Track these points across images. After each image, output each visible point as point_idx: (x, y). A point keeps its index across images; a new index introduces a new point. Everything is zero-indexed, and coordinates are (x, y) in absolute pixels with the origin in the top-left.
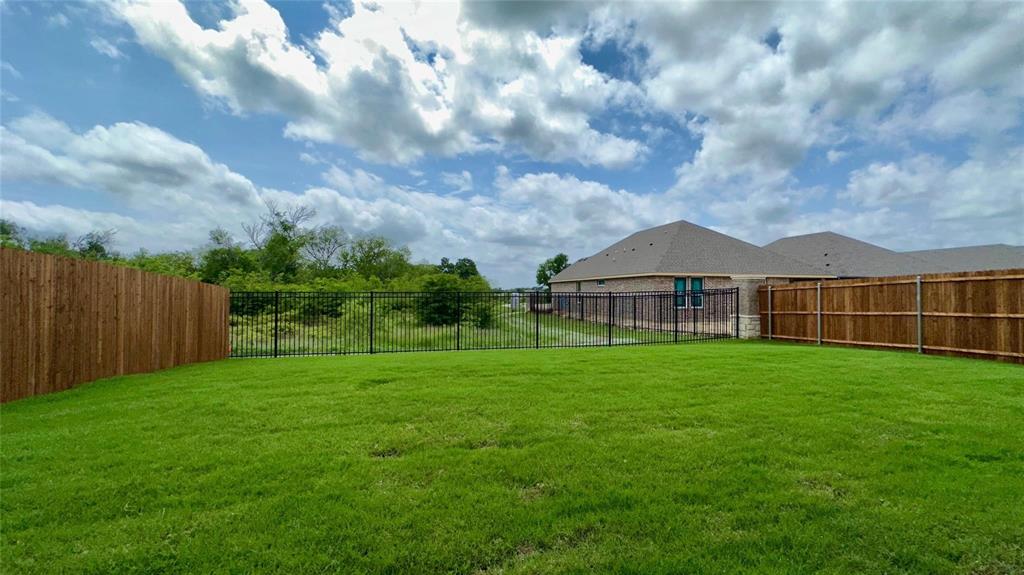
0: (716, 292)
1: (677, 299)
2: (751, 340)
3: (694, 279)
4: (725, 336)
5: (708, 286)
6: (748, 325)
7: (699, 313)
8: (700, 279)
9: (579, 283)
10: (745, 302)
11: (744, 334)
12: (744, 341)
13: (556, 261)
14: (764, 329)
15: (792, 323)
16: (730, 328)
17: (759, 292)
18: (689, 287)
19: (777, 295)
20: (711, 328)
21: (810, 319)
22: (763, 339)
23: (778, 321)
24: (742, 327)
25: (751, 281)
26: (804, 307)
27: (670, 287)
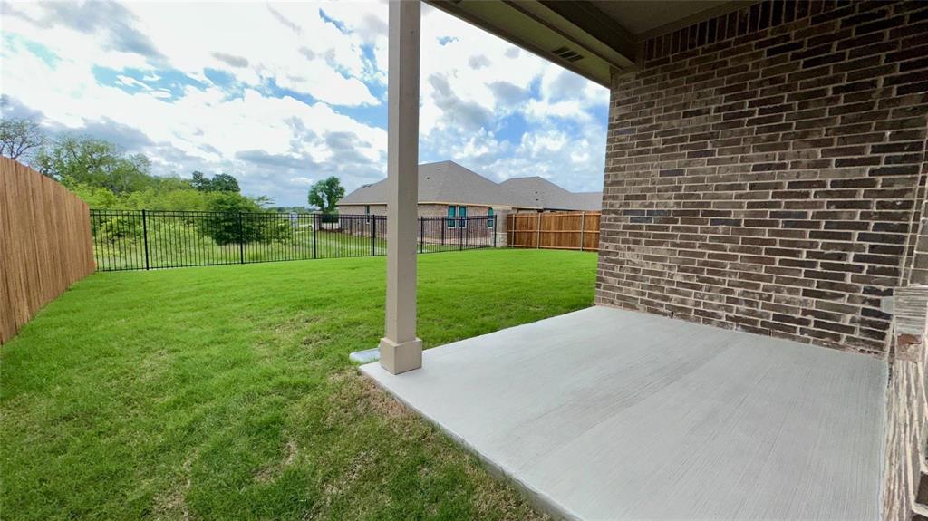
0: (476, 218)
1: (451, 221)
2: (502, 248)
3: (461, 207)
4: (486, 247)
5: (470, 213)
6: (501, 238)
7: (464, 233)
8: (464, 207)
9: (368, 206)
10: (500, 224)
11: (498, 245)
12: (498, 249)
13: (328, 183)
14: (509, 242)
15: (524, 237)
16: (490, 242)
17: (508, 218)
18: (457, 214)
19: (518, 220)
20: (479, 241)
21: (534, 235)
22: (509, 247)
23: (517, 236)
24: (498, 240)
25: (504, 211)
26: (531, 229)
27: (444, 213)
